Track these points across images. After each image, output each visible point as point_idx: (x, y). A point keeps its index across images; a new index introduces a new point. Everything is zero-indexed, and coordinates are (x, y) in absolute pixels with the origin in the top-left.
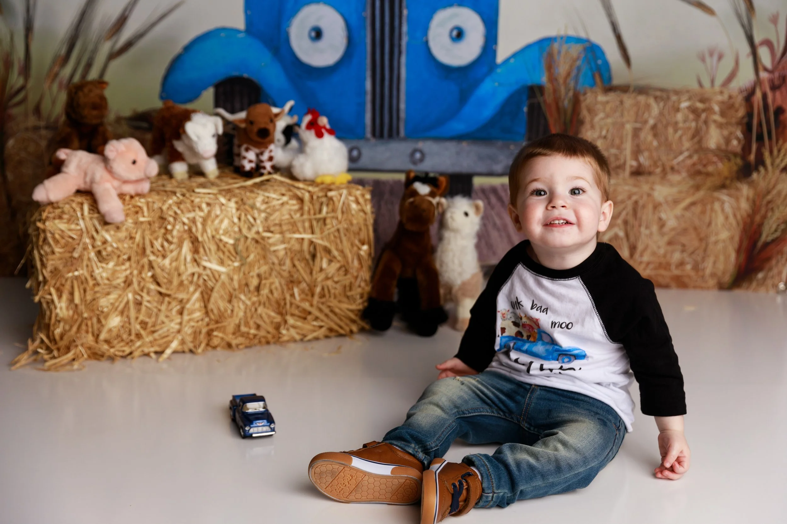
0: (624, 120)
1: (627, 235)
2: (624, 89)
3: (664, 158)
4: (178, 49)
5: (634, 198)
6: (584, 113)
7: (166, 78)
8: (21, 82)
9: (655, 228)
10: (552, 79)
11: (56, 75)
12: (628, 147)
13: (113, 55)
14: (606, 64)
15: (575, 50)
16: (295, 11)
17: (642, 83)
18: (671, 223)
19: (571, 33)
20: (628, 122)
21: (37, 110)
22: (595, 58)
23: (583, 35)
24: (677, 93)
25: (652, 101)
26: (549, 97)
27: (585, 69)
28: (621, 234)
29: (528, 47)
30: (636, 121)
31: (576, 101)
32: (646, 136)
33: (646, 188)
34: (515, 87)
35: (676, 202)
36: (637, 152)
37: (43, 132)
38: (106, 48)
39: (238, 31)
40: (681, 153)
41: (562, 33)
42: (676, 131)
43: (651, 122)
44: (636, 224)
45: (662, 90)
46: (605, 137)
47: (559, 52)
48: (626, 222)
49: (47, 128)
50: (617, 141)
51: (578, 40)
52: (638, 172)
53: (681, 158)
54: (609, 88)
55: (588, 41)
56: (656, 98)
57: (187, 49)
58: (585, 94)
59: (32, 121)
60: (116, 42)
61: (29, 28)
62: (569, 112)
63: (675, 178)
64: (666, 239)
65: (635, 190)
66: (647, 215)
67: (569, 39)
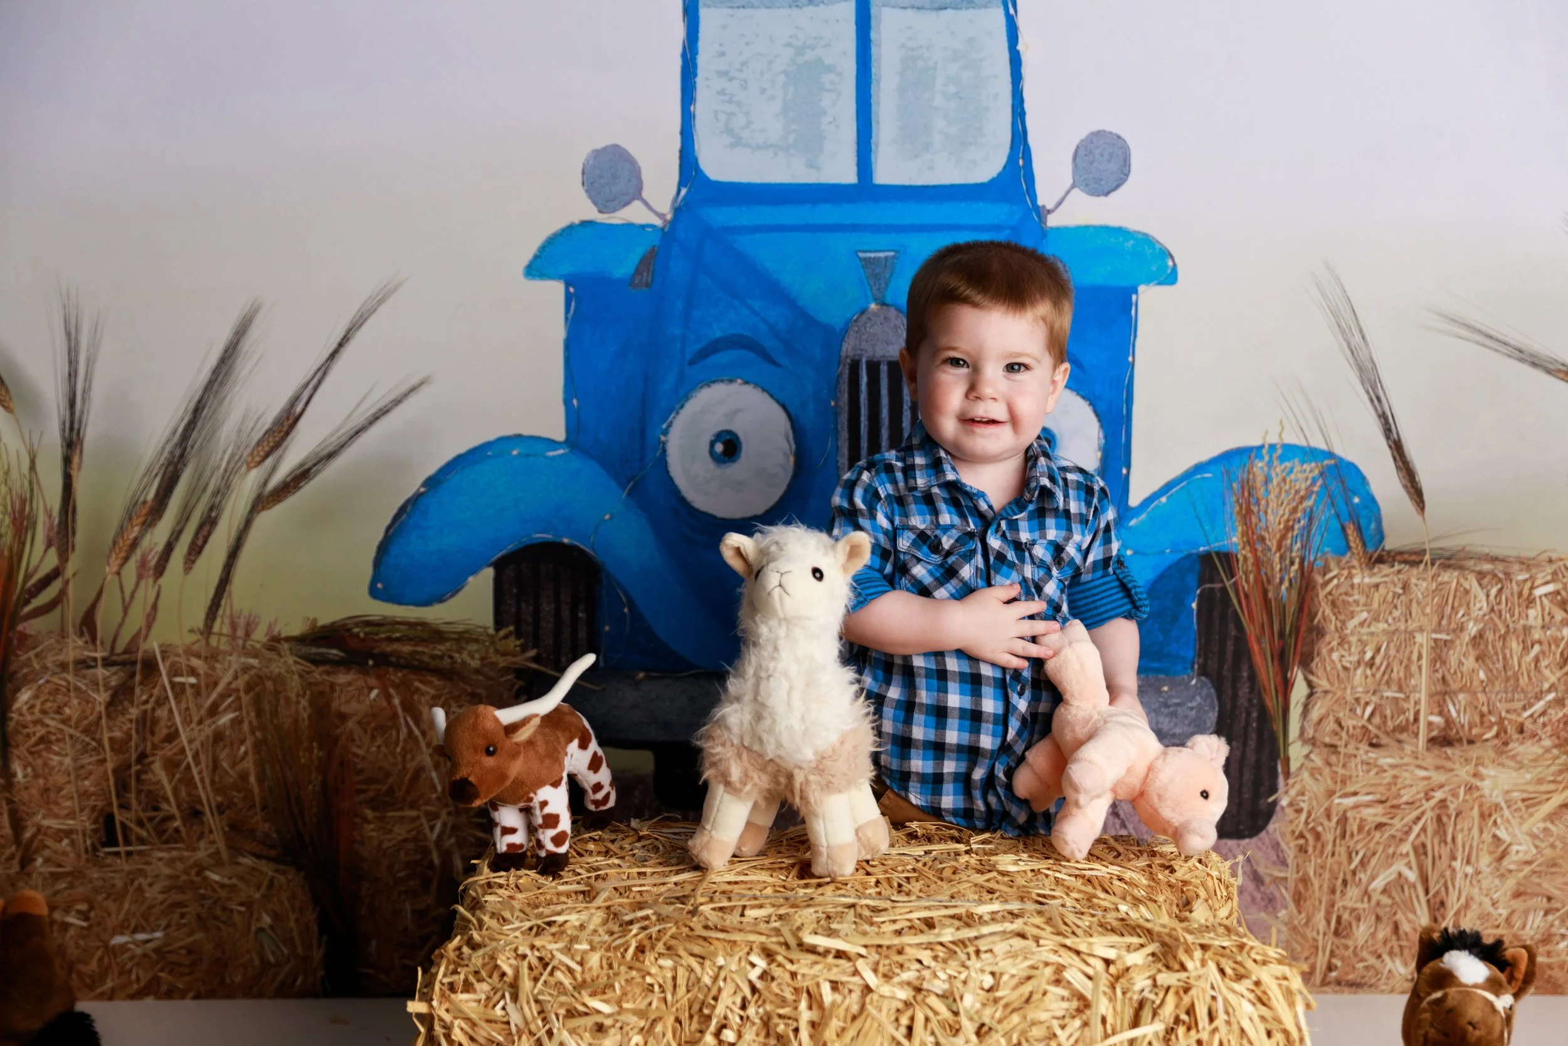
0: (1412, 625)
1: (1424, 879)
2: (1412, 558)
3: (1502, 707)
4: (413, 485)
5: (1439, 795)
6: (1325, 609)
7: (383, 549)
8: (52, 560)
9: (1485, 861)
10: (1252, 539)
11: (135, 544)
12: (1422, 683)
13: (262, 502)
14: (1371, 502)
15: (1303, 475)
16: (681, 398)
17: (1450, 544)
18: (1522, 849)
19: (1292, 438)
20: (1421, 630)
21: (88, 624)
22: (1347, 493)
23: (1319, 443)
24: (1526, 564)
25: (1471, 583)
26: (1245, 579)
27: (1324, 515)
28: (1412, 876)
29: (1199, 468)
30: (1438, 629)
31: (1306, 587)
32: (1463, 659)
33: (1463, 773)
34: (1170, 557)
35: (1530, 802)
36: (1442, 695)
37: (100, 672)
38: (248, 484)
39: (551, 443)
40: (1539, 697)
41: (1273, 439)
42: (1526, 649)
43: (1472, 629)
44: (1445, 852)
45: (1494, 559)
46: (1371, 664)
47: (1267, 481)
48: (1420, 850)
49: (107, 663)
50: (1398, 672)
51: (1309, 453)
52: (1443, 740)
53: (1539, 706)
54: (1378, 558)
55: (1331, 455)
56: (1481, 575)
57: (432, 483)
58: (1326, 570)
59: (75, 648)
60: (274, 469)
61: (72, 442)
62: (1291, 609)
63: (1527, 750)
64: (1511, 883)
65: (1439, 777)
66: (1467, 831)
67: (1290, 451)
